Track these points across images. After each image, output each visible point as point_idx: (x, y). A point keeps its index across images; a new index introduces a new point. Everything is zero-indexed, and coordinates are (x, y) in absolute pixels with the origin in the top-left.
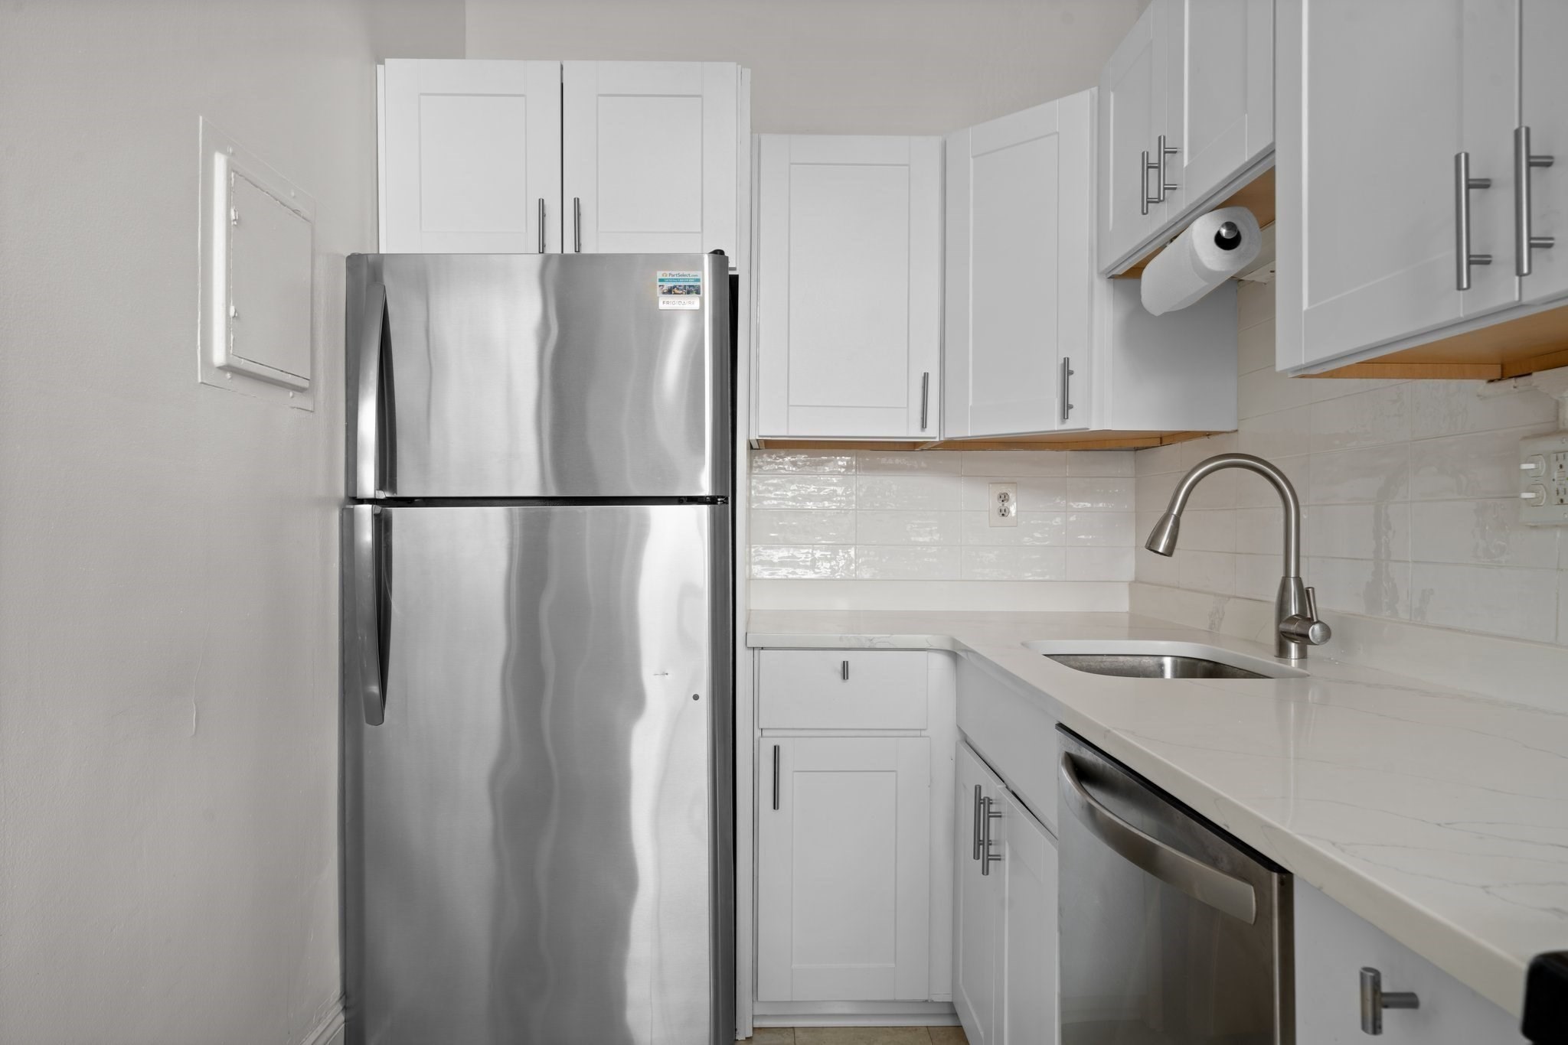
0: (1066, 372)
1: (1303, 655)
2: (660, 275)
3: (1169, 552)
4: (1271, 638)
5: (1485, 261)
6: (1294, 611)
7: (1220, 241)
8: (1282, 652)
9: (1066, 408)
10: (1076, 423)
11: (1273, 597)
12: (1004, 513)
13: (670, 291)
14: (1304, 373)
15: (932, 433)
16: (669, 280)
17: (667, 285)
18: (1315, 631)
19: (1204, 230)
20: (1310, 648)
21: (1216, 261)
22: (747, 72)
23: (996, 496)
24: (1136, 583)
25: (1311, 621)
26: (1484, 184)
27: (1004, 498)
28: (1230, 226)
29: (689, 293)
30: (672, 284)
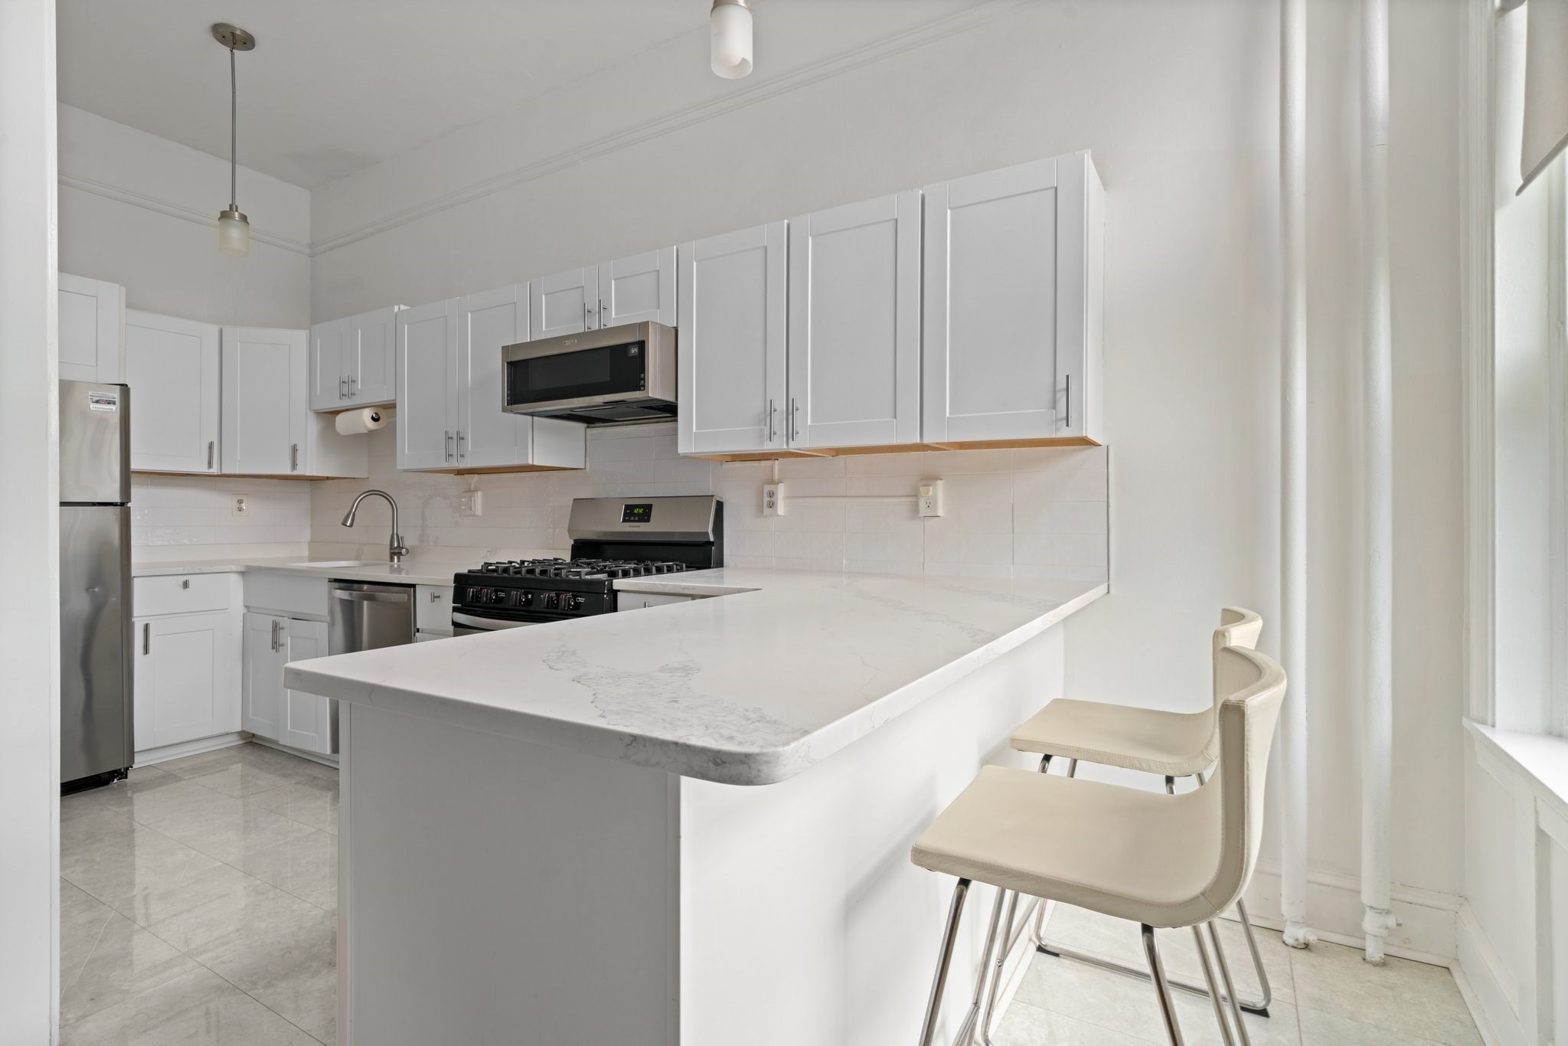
0: (294, 449)
1: (399, 560)
2: (90, 393)
3: (351, 526)
4: (388, 557)
5: (451, 455)
6: (396, 545)
7: (373, 418)
8: (392, 560)
9: (294, 465)
10: (298, 472)
11: (388, 542)
12: (240, 509)
13: (97, 402)
14: (406, 471)
15: (215, 470)
16: (96, 396)
17: (95, 399)
18: (404, 551)
19: (367, 414)
20: (401, 557)
21: (371, 425)
22: (123, 289)
23: (236, 501)
24: (312, 542)
25: (402, 548)
26: (452, 438)
27: (240, 502)
28: (376, 414)
29: (109, 403)
30: (98, 399)
